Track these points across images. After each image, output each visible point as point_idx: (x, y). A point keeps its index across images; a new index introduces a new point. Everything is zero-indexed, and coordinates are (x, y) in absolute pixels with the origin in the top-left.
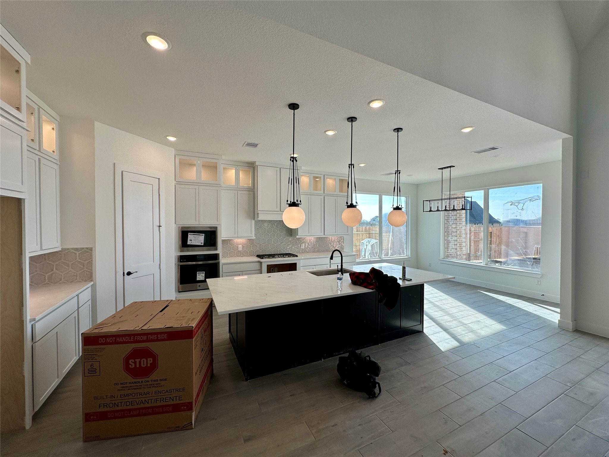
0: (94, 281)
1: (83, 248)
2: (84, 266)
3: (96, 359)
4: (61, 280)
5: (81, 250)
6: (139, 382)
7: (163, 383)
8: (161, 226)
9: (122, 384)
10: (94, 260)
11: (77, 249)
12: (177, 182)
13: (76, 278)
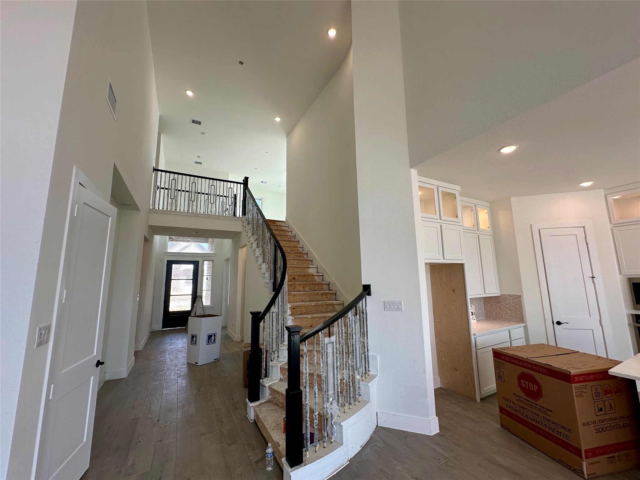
0: (526, 323)
1: (514, 295)
2: (516, 309)
3: (501, 370)
4: (502, 318)
5: (513, 297)
6: (530, 402)
7: (549, 413)
8: (595, 277)
9: (519, 396)
10: (523, 306)
11: (510, 296)
12: (614, 224)
13: (512, 318)
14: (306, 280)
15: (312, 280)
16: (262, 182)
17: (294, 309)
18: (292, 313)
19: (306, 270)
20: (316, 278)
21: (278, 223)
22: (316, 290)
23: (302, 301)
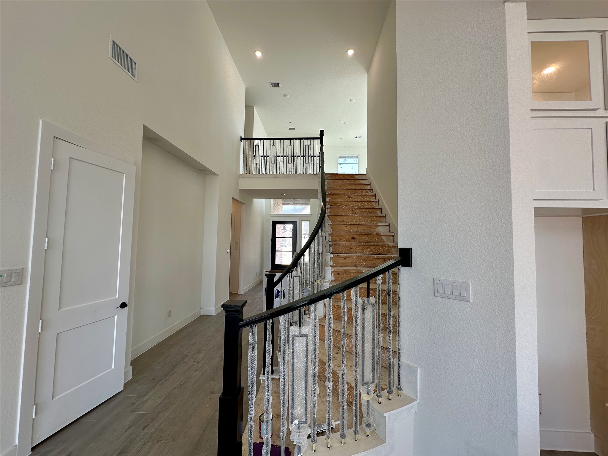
14: (370, 240)
15: (378, 240)
16: (356, 137)
17: (338, 274)
18: (336, 279)
19: (374, 229)
20: (384, 239)
21: (358, 177)
22: (379, 254)
23: (356, 266)
